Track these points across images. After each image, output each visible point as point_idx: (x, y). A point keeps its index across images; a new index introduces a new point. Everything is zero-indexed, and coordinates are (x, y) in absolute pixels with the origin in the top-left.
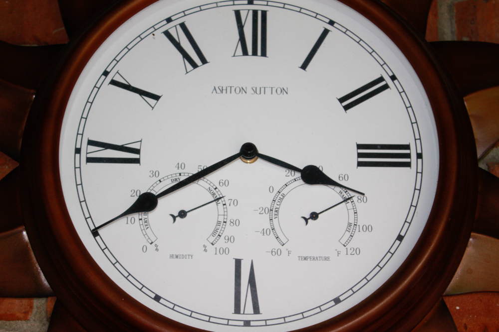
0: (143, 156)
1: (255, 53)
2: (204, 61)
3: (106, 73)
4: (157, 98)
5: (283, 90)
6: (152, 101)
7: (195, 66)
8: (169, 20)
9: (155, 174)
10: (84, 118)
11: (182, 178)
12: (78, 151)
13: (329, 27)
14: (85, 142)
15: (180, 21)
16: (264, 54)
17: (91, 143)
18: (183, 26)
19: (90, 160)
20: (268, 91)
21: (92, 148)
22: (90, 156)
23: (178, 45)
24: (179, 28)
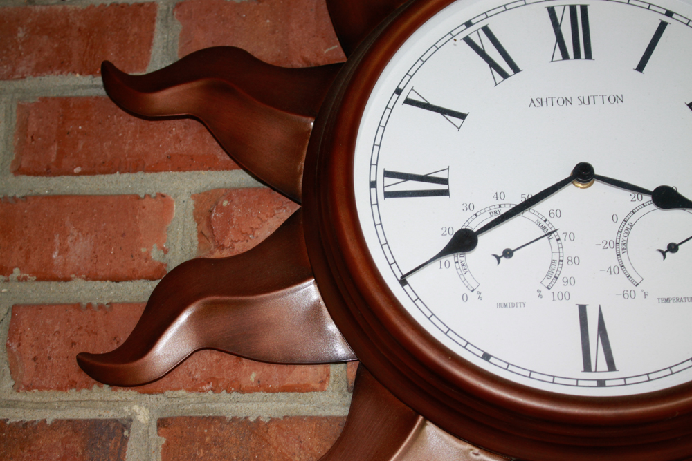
0: (452, 187)
1: (577, 56)
2: (516, 69)
3: (398, 91)
4: (462, 116)
5: (616, 98)
6: (458, 121)
7: (505, 75)
8: (468, 24)
9: (469, 207)
10: (377, 145)
11: (503, 211)
12: (373, 185)
13: (666, 19)
14: (381, 174)
15: (483, 24)
16: (589, 56)
17: (388, 174)
18: (486, 30)
19: (388, 195)
20: (599, 100)
21: (389, 180)
22: (387, 189)
23: (482, 53)
24: (481, 32)
